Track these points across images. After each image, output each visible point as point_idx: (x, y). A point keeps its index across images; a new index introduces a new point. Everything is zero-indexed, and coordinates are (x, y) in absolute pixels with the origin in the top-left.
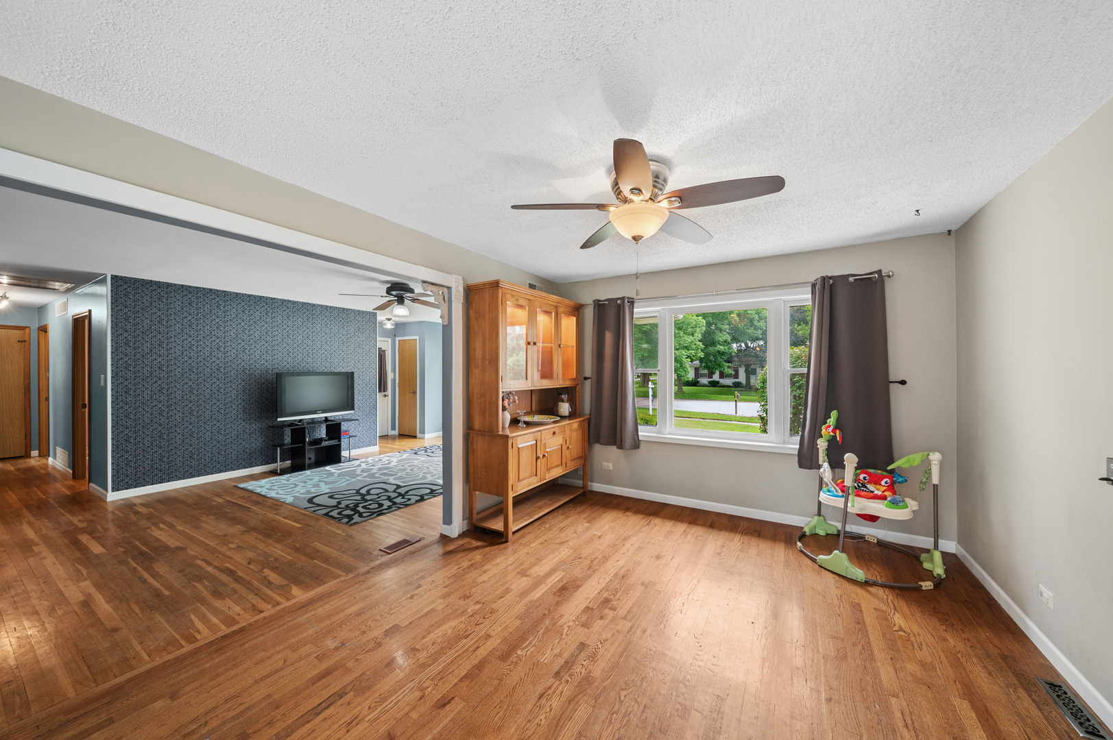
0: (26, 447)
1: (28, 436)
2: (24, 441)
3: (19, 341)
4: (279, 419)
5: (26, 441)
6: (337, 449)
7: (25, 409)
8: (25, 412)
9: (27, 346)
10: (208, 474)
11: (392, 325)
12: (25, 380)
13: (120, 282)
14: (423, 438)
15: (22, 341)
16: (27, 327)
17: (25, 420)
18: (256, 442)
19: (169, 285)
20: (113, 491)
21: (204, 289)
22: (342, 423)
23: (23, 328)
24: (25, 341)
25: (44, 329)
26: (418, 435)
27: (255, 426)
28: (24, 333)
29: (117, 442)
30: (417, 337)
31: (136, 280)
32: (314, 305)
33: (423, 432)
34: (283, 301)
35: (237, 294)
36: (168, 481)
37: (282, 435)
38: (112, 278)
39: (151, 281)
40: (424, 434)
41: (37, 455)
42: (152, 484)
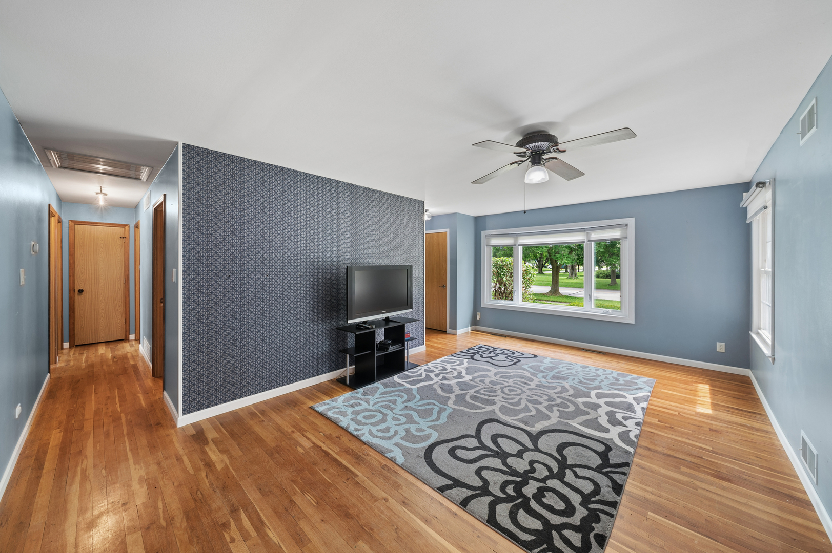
0: (126, 331)
1: (127, 322)
2: (124, 326)
3: (121, 238)
4: (349, 322)
5: (126, 326)
6: (401, 354)
7: (125, 297)
8: (125, 300)
9: (127, 241)
10: (279, 385)
11: (429, 217)
12: (125, 271)
13: (192, 154)
14: (455, 334)
15: (123, 238)
16: (126, 225)
17: (125, 307)
18: (322, 345)
19: (242, 160)
20: (184, 414)
21: (276, 167)
22: (406, 324)
23: (124, 226)
24: (125, 237)
25: (137, 226)
26: (449, 330)
27: (323, 327)
28: (125, 229)
29: (189, 382)
30: (448, 230)
31: (209, 152)
32: (373, 191)
33: (454, 327)
34: (348, 185)
35: (307, 175)
36: (241, 397)
37: (346, 338)
38: (184, 148)
39: (224, 154)
40: (455, 329)
41: (134, 338)
42: (225, 402)
